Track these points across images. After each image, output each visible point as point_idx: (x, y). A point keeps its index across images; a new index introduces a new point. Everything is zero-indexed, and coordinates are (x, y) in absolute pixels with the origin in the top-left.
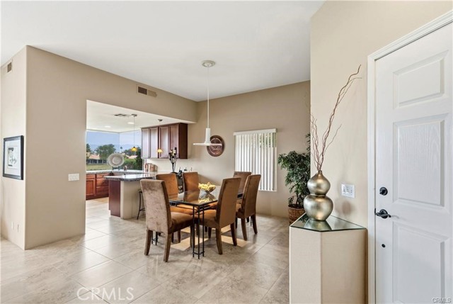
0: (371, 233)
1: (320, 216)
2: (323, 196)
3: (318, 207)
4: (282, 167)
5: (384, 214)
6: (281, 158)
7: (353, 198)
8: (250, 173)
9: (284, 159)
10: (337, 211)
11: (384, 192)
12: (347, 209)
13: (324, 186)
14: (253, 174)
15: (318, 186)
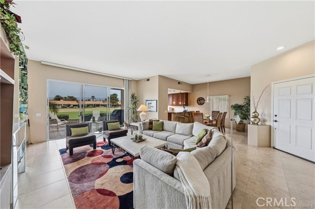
0: (272, 126)
1: (256, 122)
2: (257, 117)
3: (255, 120)
4: (232, 109)
5: (276, 121)
6: (232, 106)
7: (266, 118)
8: (219, 112)
9: (234, 107)
10: (261, 122)
11: (276, 116)
12: (264, 121)
13: (257, 115)
14: (220, 112)
15: (256, 115)
